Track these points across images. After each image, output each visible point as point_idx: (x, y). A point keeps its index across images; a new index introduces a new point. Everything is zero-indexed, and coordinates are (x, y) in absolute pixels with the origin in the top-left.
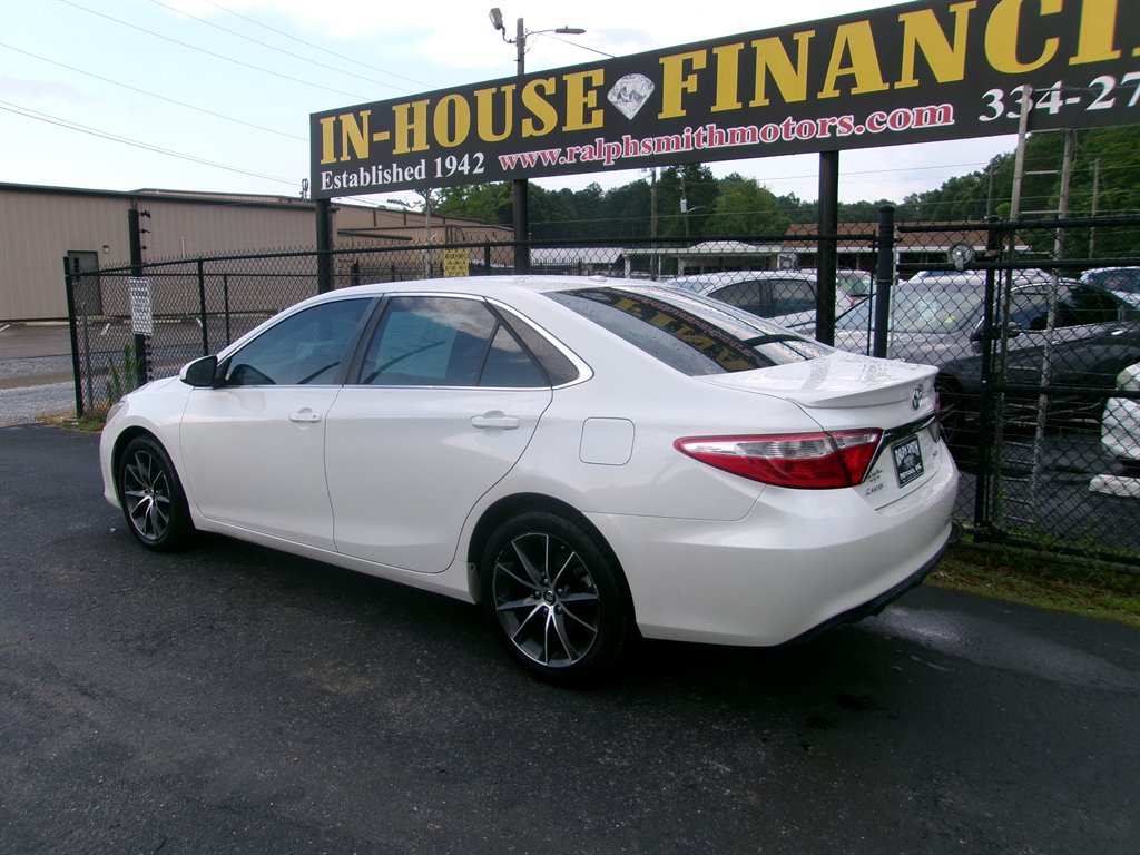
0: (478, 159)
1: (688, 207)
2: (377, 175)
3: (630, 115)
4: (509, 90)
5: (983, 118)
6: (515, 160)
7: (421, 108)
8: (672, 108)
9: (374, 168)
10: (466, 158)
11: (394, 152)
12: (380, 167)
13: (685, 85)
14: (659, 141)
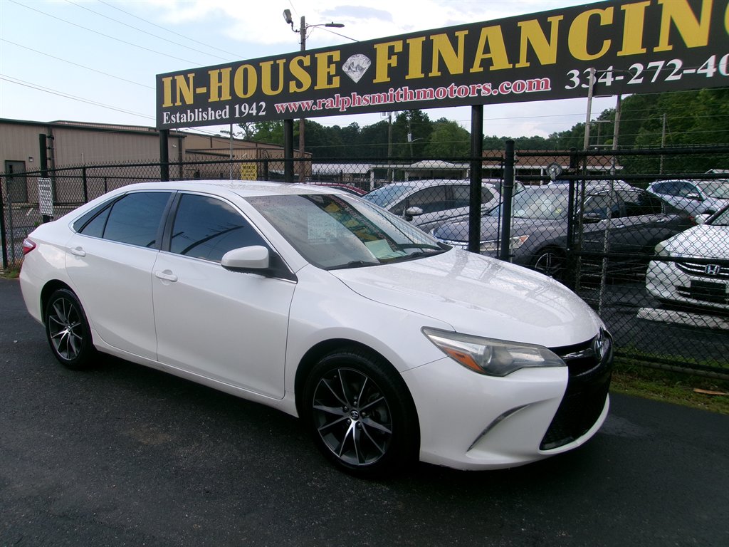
0: (262, 106)
1: (413, 138)
2: (198, 115)
3: (356, 80)
4: (281, 62)
5: (567, 87)
6: (285, 107)
7: (226, 73)
8: (382, 76)
9: (196, 110)
10: (254, 105)
11: (210, 101)
12: (200, 110)
13: (390, 62)
14: (374, 97)
